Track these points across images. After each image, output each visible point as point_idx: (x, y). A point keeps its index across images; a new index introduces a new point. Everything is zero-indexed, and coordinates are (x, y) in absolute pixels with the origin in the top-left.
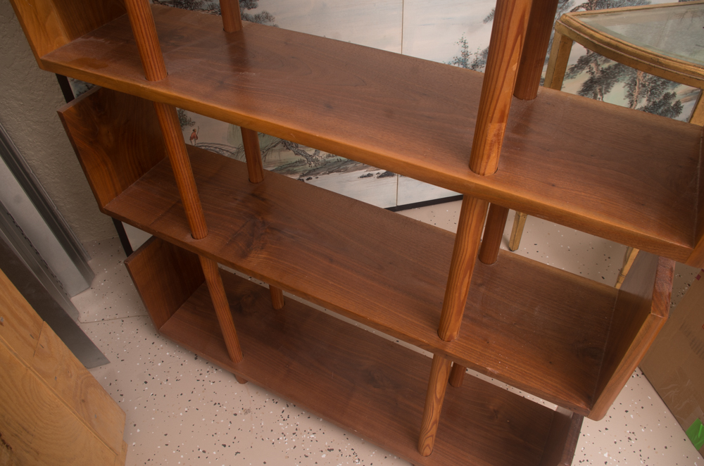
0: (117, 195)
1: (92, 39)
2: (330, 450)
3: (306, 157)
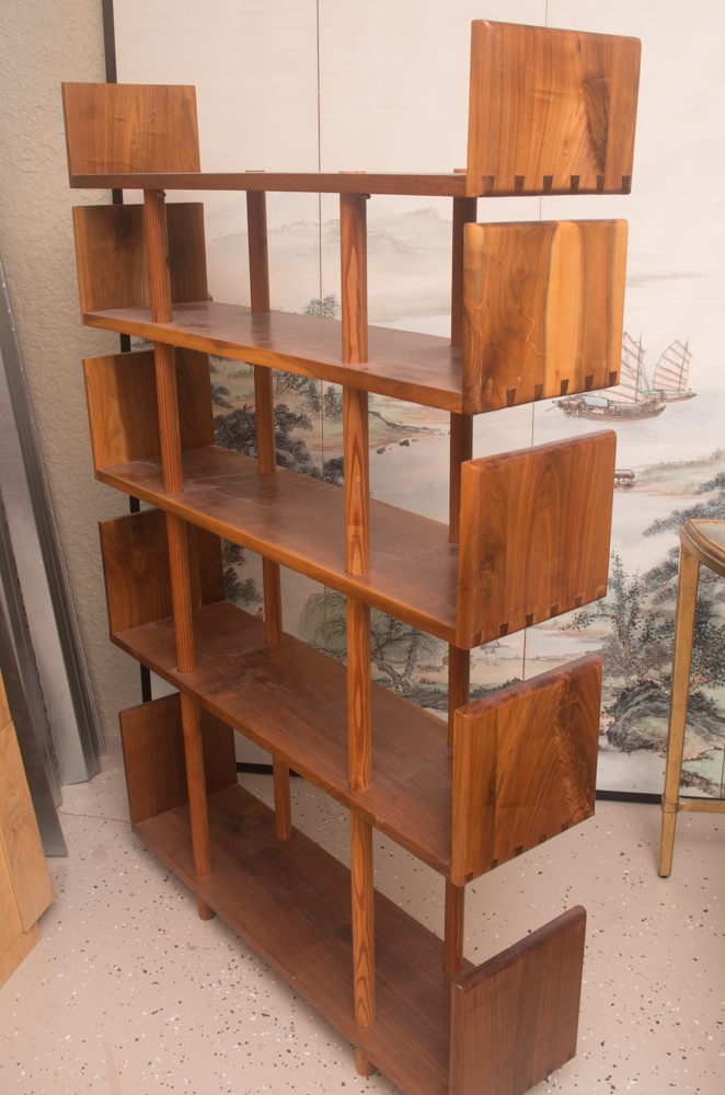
0: (131, 626)
1: (147, 463)
2: (264, 1015)
3: (392, 675)
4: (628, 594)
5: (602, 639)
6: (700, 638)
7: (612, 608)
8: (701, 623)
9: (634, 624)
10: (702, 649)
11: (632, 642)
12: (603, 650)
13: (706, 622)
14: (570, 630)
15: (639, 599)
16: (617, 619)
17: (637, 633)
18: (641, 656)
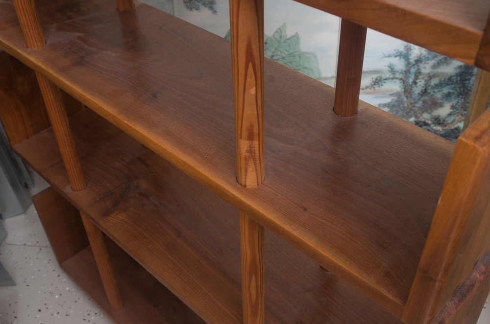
4: (413, 63)
5: (391, 95)
6: (464, 91)
7: (401, 73)
8: (466, 80)
9: (416, 83)
10: (464, 98)
11: (413, 96)
12: (391, 102)
13: (469, 80)
14: (368, 90)
15: (421, 65)
16: (404, 81)
17: (417, 90)
18: (419, 104)
